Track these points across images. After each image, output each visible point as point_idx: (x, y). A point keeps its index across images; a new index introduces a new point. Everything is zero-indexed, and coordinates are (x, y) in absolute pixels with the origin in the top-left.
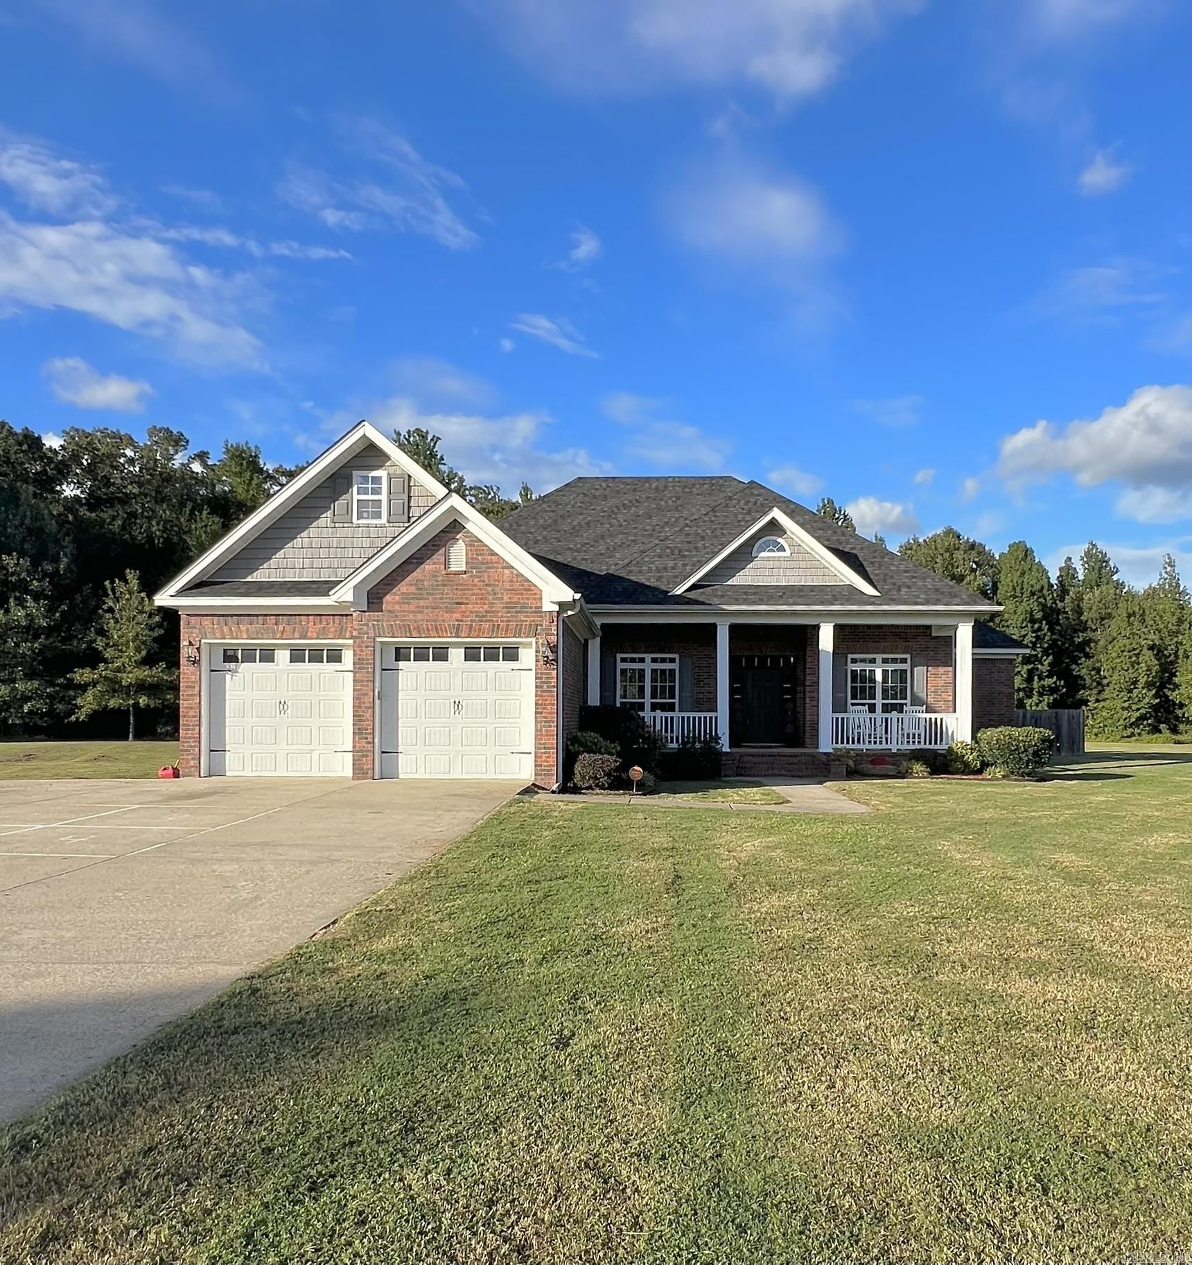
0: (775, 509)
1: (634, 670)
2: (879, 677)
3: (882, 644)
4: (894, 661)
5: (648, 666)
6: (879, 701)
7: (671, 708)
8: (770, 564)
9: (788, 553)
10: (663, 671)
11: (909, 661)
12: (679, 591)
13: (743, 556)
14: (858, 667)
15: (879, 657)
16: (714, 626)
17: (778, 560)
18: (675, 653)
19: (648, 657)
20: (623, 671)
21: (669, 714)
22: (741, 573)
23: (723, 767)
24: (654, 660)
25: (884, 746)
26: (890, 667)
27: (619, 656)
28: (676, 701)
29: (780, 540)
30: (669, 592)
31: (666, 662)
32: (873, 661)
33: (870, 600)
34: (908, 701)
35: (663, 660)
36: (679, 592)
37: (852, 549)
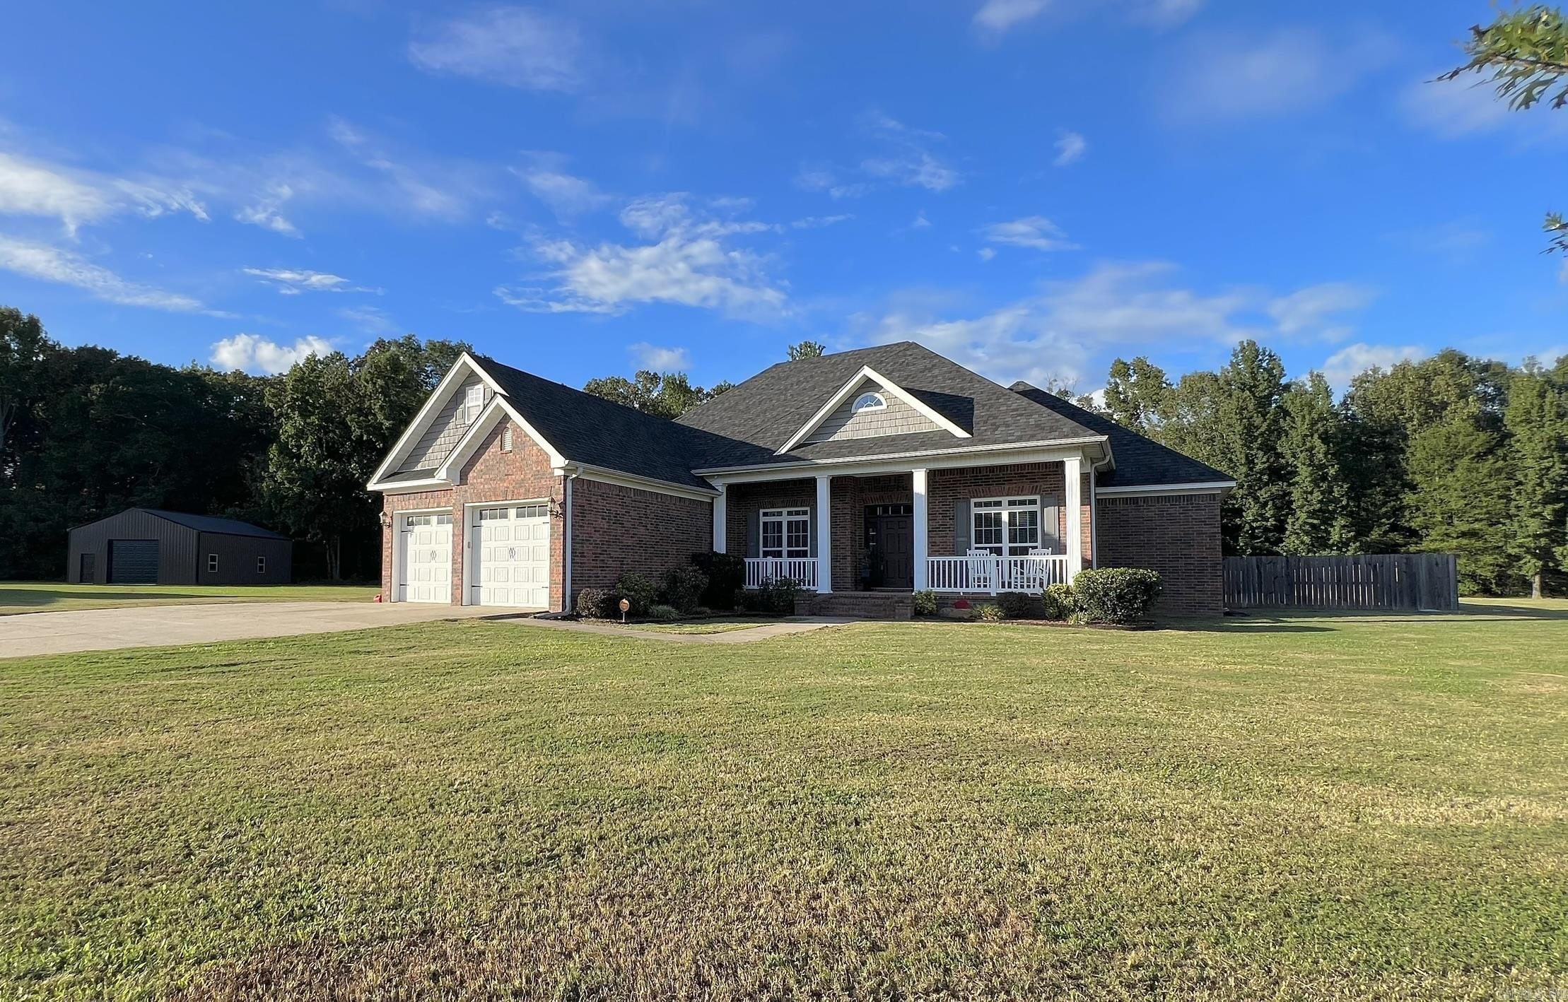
0: (865, 367)
1: (774, 522)
2: (1005, 517)
3: (1007, 487)
4: (1022, 503)
5: (785, 519)
6: (1006, 545)
7: (779, 554)
8: (869, 419)
9: (884, 406)
10: (797, 523)
11: (1039, 502)
12: (783, 450)
13: (843, 412)
14: (983, 511)
15: (1005, 500)
16: (814, 480)
17: (875, 413)
18: (806, 506)
19: (785, 511)
20: (765, 524)
21: (778, 560)
22: (841, 430)
23: (796, 606)
24: (790, 513)
25: (982, 590)
26: (1017, 509)
27: (762, 511)
28: (808, 548)
29: (877, 395)
30: (775, 452)
31: (799, 514)
32: (998, 504)
33: (960, 442)
34: (1039, 544)
35: (797, 513)
36: (783, 452)
37: (971, 394)
